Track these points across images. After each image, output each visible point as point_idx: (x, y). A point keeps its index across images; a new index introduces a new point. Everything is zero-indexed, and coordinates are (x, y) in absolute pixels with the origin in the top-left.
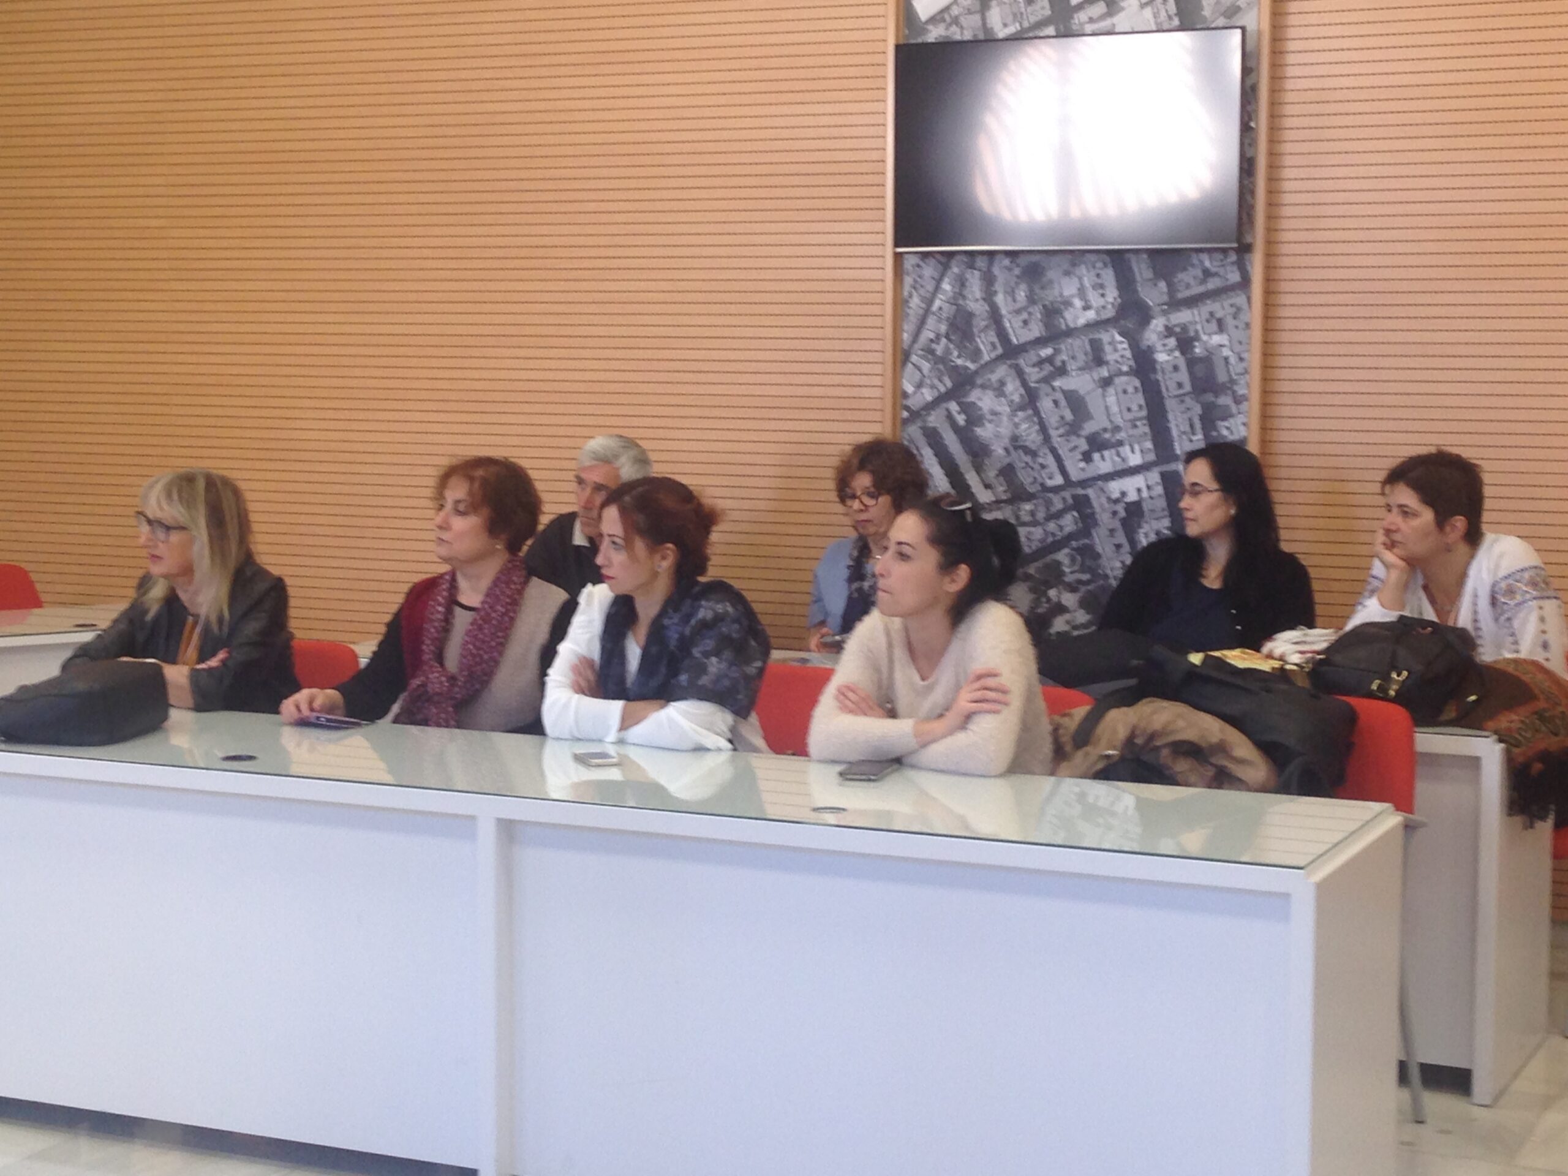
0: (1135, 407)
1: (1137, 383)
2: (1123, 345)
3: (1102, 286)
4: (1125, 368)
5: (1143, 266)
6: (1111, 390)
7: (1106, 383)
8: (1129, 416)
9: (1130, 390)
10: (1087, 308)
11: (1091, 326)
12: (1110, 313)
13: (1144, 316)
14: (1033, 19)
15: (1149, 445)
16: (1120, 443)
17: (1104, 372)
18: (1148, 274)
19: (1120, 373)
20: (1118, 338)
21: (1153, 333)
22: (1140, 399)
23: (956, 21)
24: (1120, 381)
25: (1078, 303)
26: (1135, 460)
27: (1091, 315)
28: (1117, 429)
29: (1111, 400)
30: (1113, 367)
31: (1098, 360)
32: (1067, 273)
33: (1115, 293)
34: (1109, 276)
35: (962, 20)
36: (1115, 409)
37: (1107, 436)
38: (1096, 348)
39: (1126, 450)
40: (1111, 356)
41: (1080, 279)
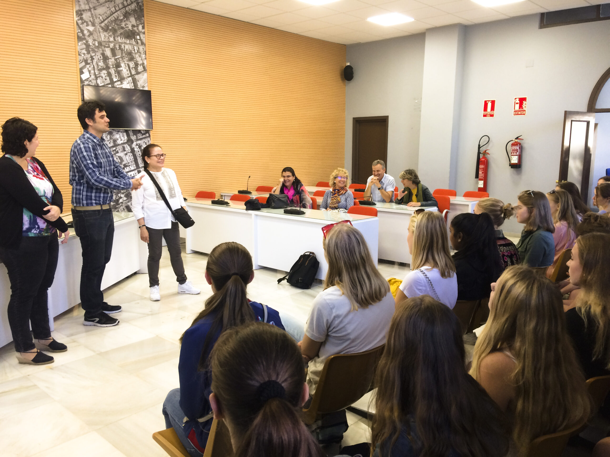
0: (132, 159)
1: (132, 154)
2: (129, 148)
3: (124, 136)
4: (129, 152)
5: (131, 133)
6: (127, 156)
7: (126, 154)
8: (131, 160)
9: (131, 156)
10: (121, 140)
11: (122, 144)
12: (126, 141)
13: (132, 142)
14: (107, 83)
15: (135, 166)
16: (130, 166)
17: (125, 152)
18: (132, 134)
19: (129, 153)
20: (128, 146)
21: (134, 145)
22: (132, 157)
23: (91, 81)
24: (128, 154)
25: (120, 139)
26: (133, 169)
27: (122, 142)
28: (129, 163)
29: (127, 158)
30: (127, 151)
31: (124, 150)
32: (117, 133)
33: (126, 137)
34: (125, 134)
35: (92, 81)
36: (128, 159)
37: (127, 164)
38: (124, 148)
39: (131, 167)
40: (126, 149)
41: (120, 135)
